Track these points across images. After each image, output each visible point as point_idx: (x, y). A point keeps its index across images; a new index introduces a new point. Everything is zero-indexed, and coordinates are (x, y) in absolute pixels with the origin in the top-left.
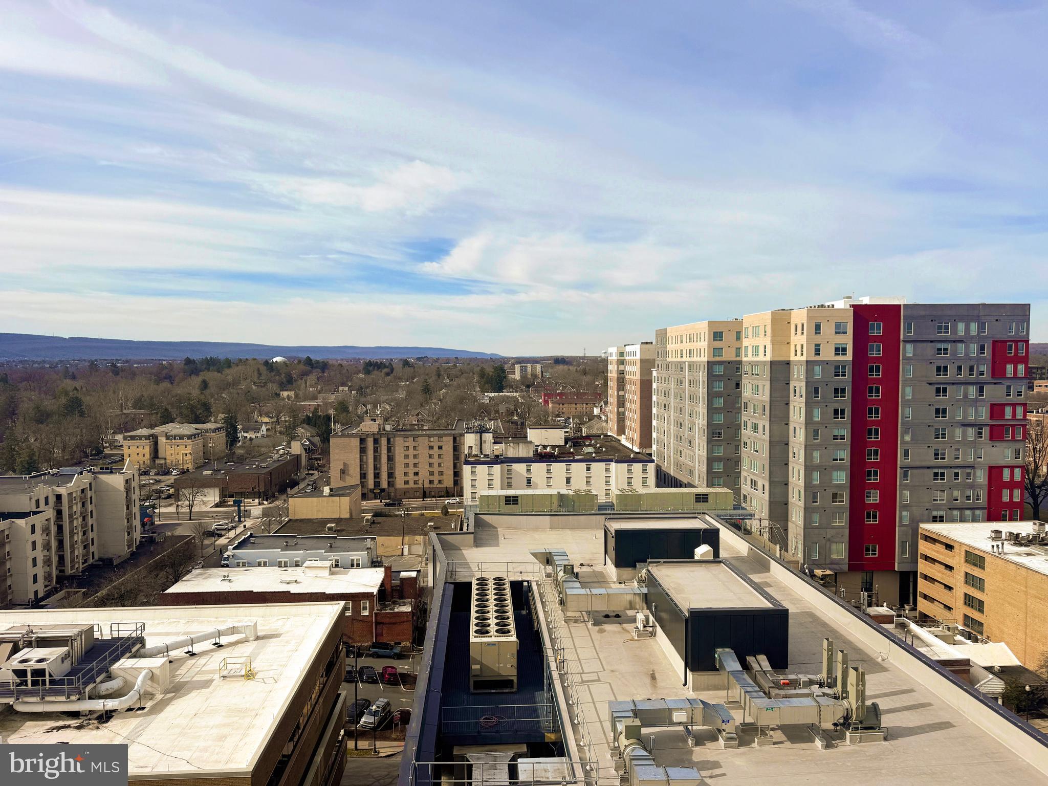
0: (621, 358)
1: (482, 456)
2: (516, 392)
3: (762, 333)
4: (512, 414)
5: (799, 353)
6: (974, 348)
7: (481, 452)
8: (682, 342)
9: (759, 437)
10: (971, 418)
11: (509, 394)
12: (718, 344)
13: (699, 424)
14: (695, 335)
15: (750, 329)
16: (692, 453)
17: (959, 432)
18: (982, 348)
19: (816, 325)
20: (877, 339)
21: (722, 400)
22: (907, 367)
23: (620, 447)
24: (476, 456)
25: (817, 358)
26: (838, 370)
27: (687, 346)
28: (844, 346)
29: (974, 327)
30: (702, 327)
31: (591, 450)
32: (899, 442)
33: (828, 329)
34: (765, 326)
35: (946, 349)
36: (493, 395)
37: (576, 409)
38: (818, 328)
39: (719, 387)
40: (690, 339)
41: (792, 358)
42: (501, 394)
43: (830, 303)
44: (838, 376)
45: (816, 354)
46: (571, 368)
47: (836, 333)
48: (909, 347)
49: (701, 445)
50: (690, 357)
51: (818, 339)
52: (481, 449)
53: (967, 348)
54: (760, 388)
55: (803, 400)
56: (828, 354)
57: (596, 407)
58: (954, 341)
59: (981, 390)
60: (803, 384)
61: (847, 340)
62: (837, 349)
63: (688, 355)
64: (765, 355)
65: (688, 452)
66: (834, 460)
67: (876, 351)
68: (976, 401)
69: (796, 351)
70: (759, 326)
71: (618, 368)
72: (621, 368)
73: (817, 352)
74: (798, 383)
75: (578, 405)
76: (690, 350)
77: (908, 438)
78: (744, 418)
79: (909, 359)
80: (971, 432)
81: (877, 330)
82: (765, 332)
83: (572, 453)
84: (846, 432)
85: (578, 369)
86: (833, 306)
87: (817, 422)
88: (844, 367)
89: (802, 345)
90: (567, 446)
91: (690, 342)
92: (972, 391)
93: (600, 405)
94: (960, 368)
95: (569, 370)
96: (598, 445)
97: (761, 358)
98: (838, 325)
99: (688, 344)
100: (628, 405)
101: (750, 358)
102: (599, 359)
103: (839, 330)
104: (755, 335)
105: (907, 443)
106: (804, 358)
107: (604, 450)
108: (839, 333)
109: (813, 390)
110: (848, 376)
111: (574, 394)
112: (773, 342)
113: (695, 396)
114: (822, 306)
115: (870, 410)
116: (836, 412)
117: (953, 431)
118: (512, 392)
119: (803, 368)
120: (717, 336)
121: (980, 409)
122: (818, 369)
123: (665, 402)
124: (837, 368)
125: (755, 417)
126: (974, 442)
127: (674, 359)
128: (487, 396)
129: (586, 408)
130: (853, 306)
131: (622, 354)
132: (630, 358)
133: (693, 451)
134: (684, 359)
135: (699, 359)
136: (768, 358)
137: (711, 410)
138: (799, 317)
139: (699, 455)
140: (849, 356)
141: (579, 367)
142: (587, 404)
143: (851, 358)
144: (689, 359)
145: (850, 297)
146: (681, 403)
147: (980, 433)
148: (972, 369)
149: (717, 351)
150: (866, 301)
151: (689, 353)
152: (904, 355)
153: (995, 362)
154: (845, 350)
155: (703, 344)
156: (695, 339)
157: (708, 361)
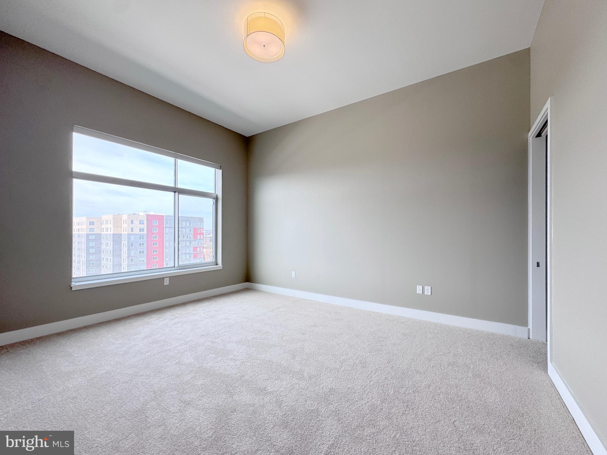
3: (109, 223)
5: (125, 230)
6: (188, 230)
9: (108, 263)
10: (188, 251)
12: (92, 227)
13: (82, 260)
14: (81, 222)
15: (105, 221)
16: (79, 273)
17: (184, 256)
18: (190, 230)
19: (132, 221)
20: (155, 226)
21: (94, 250)
22: (167, 236)
25: (132, 233)
26: (141, 237)
28: (143, 229)
29: (188, 223)
30: (84, 219)
32: (164, 261)
33: (136, 222)
34: (110, 220)
38: (132, 222)
39: (92, 244)
40: (78, 224)
41: (123, 233)
43: (138, 213)
44: (141, 239)
45: (131, 231)
47: (140, 224)
48: (167, 229)
50: (78, 232)
51: (132, 226)
53: (186, 230)
54: (109, 244)
55: (127, 248)
56: (137, 231)
58: (182, 228)
59: (191, 243)
60: (127, 242)
61: (145, 226)
62: (140, 230)
64: (111, 231)
65: (78, 273)
67: (155, 230)
68: (189, 246)
69: (124, 230)
70: (108, 220)
73: (132, 230)
74: (125, 242)
76: (78, 229)
77: (167, 259)
78: (102, 256)
79: (167, 233)
80: (188, 256)
81: (156, 223)
82: (111, 222)
84: (145, 259)
86: (139, 214)
87: (133, 256)
88: (143, 236)
89: (126, 228)
91: (78, 225)
92: (188, 243)
94: (184, 236)
97: (109, 232)
98: (140, 221)
99: (77, 226)
101: (105, 233)
103: (141, 222)
104: (107, 223)
105: (167, 261)
106: (127, 233)
108: (141, 224)
109: (131, 245)
110: (145, 239)
112: (114, 226)
113: (81, 248)
114: (134, 214)
115: (154, 251)
116: (140, 252)
119: (127, 236)
120: (92, 223)
121: (190, 249)
122: (132, 237)
124: (140, 236)
125: (107, 256)
126: (188, 259)
130: (146, 215)
133: (80, 272)
135: (82, 233)
136: (112, 233)
137: (88, 254)
138: (125, 217)
140: (145, 232)
143: (146, 233)
144: (78, 233)
145: (146, 212)
147: (190, 256)
148: (187, 236)
149: (92, 230)
150: (152, 213)
151: (78, 230)
152: (165, 232)
153: (194, 235)
154: (143, 230)
155: (84, 227)
156: (81, 224)
157: (87, 234)
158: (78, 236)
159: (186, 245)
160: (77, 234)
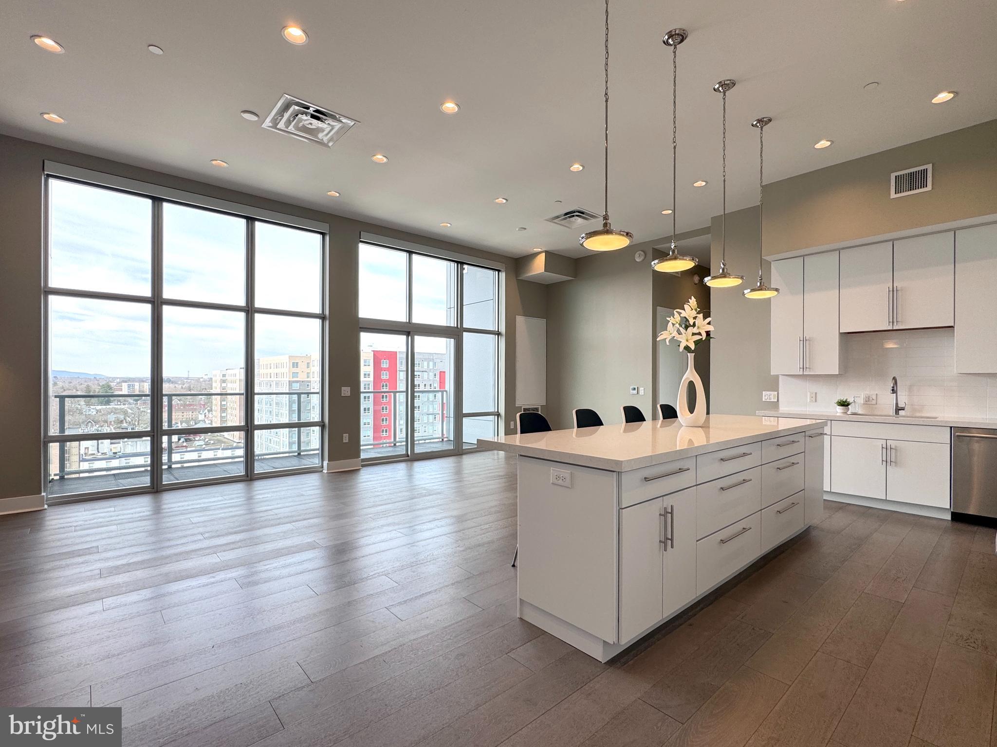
0: (224, 378)
1: (100, 454)
2: (124, 404)
4: (122, 422)
6: (431, 374)
7: (98, 452)
8: (270, 368)
10: (431, 411)
11: (116, 407)
12: (295, 370)
14: (280, 364)
16: (278, 440)
17: (425, 418)
18: (435, 375)
20: (385, 369)
22: (401, 384)
23: (225, 440)
24: (94, 454)
27: (273, 371)
28: (369, 373)
29: (431, 364)
30: (285, 359)
31: (202, 443)
35: (419, 375)
36: (99, 407)
37: (183, 416)
40: (277, 366)
42: (108, 407)
46: (176, 385)
47: (364, 365)
48: (402, 374)
49: (285, 435)
50: (277, 378)
52: (98, 449)
53: (428, 374)
57: (201, 414)
59: (435, 396)
61: (371, 370)
63: (275, 376)
65: (276, 439)
66: (364, 436)
67: (385, 376)
68: (432, 401)
71: (221, 385)
72: (224, 385)
75: (185, 413)
76: (277, 373)
79: (402, 380)
80: (431, 417)
81: (385, 364)
83: (186, 446)
85: (184, 386)
88: (369, 385)
90: (180, 441)
91: (277, 368)
92: (431, 396)
93: (204, 412)
94: (425, 385)
95: (175, 387)
96: (207, 440)
99: (275, 369)
100: (229, 411)
102: (201, 380)
103: (367, 364)
107: (212, 442)
111: (181, 405)
117: (423, 418)
118: (120, 405)
120: (295, 365)
121: (435, 406)
123: (259, 407)
126: (433, 423)
127: (265, 379)
128: (93, 409)
129: (192, 415)
130: (373, 351)
131: (224, 376)
132: (231, 378)
134: (272, 379)
135: (282, 379)
139: (283, 441)
140: (372, 378)
141: (184, 385)
142: (193, 412)
143: (373, 380)
145: (372, 346)
146: (271, 408)
147: (435, 418)
148: (431, 385)
149: (295, 374)
151: (275, 375)
152: (399, 378)
153: (440, 382)
154: (369, 375)
155: (285, 370)
156: (280, 367)
157: (289, 381)
158: (277, 384)
159: (428, 399)
160: (274, 382)
